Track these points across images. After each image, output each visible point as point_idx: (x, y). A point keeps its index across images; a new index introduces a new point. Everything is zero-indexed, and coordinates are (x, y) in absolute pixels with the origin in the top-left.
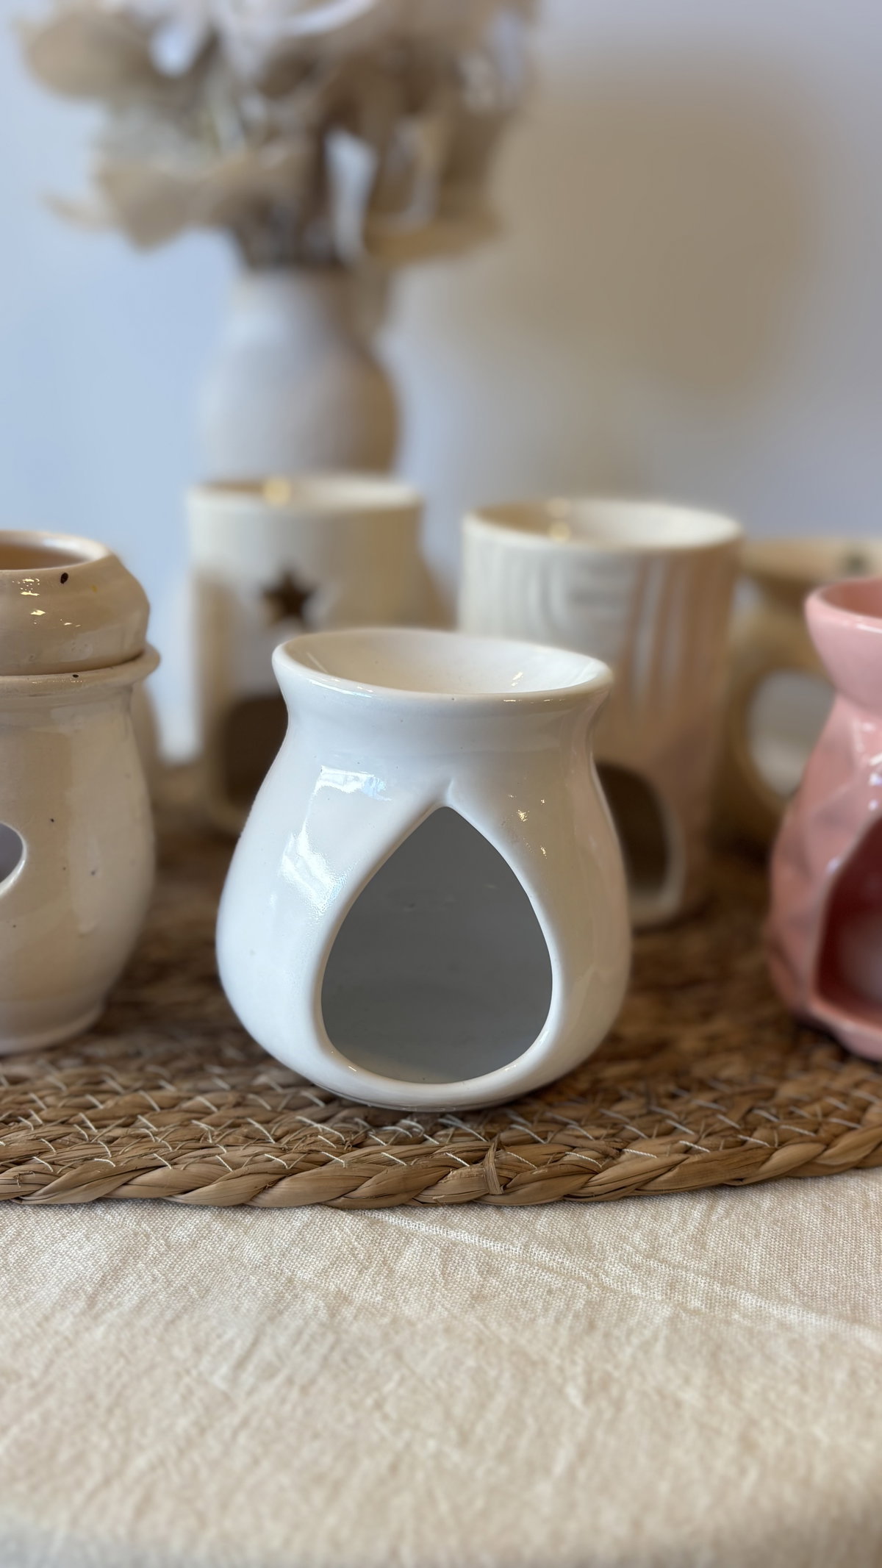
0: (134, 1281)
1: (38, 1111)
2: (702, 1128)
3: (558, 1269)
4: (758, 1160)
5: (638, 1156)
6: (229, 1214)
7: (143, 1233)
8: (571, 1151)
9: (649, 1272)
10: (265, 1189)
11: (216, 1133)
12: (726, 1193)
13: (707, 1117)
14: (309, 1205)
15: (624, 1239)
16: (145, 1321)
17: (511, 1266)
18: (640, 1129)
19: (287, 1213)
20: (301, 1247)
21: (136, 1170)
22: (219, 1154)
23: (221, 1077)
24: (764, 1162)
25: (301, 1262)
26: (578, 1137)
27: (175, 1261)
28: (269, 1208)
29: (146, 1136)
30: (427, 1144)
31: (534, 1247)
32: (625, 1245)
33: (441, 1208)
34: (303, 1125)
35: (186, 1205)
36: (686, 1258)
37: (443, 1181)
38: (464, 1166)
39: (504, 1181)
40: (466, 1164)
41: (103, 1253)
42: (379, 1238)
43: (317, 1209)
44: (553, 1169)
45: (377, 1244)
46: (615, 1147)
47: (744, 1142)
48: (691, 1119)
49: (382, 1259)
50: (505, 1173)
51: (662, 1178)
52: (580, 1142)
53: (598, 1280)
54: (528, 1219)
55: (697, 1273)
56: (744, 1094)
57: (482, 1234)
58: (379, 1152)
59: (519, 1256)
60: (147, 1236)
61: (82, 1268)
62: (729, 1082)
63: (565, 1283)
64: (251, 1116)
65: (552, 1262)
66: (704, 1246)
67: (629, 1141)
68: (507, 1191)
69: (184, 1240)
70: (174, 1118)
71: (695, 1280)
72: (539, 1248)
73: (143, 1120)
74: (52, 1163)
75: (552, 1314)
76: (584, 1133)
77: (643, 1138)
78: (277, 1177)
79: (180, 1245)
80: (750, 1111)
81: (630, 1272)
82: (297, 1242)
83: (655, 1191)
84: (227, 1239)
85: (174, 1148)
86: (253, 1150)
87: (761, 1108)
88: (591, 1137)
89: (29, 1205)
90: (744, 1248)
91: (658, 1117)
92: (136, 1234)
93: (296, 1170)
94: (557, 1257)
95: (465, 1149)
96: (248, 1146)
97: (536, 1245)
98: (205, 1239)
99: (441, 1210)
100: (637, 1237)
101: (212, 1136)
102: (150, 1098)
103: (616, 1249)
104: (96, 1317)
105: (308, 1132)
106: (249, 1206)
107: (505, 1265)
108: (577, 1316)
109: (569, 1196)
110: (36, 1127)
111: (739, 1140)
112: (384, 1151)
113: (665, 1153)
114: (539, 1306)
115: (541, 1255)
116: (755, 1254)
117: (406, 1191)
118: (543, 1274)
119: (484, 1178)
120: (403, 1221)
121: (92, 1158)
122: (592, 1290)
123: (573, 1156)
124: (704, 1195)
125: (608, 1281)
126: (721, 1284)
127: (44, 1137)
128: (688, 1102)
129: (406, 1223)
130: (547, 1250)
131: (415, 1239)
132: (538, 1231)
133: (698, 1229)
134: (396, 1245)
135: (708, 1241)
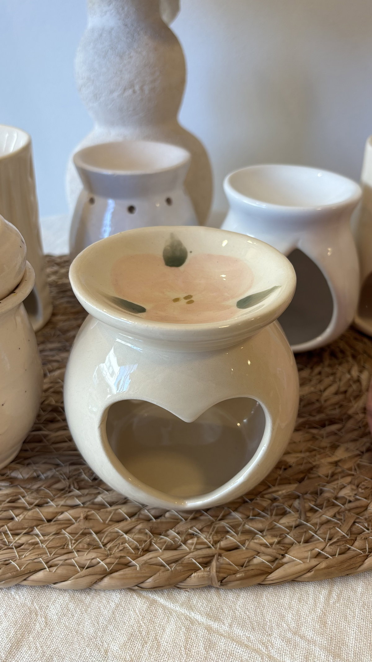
0: (26, 650)
2: (328, 536)
3: (247, 643)
4: (357, 563)
5: (293, 561)
6: (77, 595)
7: (34, 611)
8: (257, 555)
9: (295, 646)
10: (96, 583)
11: (73, 542)
13: (330, 529)
15: (282, 617)
17: (222, 641)
18: (295, 537)
19: (108, 593)
20: (114, 625)
21: (30, 572)
22: (73, 558)
23: (78, 497)
24: (360, 566)
26: (261, 544)
27: (48, 635)
30: (181, 550)
32: (283, 623)
33: (188, 592)
34: (119, 536)
36: (315, 635)
37: (189, 579)
39: (220, 579)
40: (201, 568)
41: (12, 628)
42: (154, 617)
44: (248, 573)
46: (280, 552)
48: (321, 529)
49: (155, 635)
50: (222, 575)
51: (305, 576)
52: (262, 548)
54: (233, 600)
55: (321, 647)
57: (208, 615)
58: (156, 557)
60: (36, 614)
62: (344, 500)
64: (92, 528)
65: (244, 636)
66: (325, 625)
67: (288, 547)
68: (222, 583)
69: (54, 617)
71: (319, 653)
72: (237, 627)
73: (37, 530)
76: (264, 541)
77: (296, 544)
78: (102, 576)
79: (52, 621)
80: (354, 524)
81: (285, 646)
82: (111, 621)
85: (50, 554)
86: (92, 555)
87: (358, 522)
88: (268, 545)
90: (347, 627)
91: (304, 528)
92: (30, 612)
93: (113, 571)
94: (247, 633)
95: (201, 556)
96: (89, 552)
97: (236, 625)
100: (289, 617)
101: (71, 543)
103: (278, 626)
105: (120, 541)
106: (90, 590)
107: (218, 640)
111: (347, 548)
112: (159, 557)
113: (307, 558)
115: (238, 631)
116: (352, 632)
119: (210, 579)
120: (168, 602)
123: (258, 560)
124: (326, 582)
125: (273, 652)
126: (333, 657)
128: (321, 516)
129: (169, 604)
130: (241, 629)
131: (172, 619)
132: (237, 612)
133: (322, 611)
134: (162, 623)
135: (328, 620)
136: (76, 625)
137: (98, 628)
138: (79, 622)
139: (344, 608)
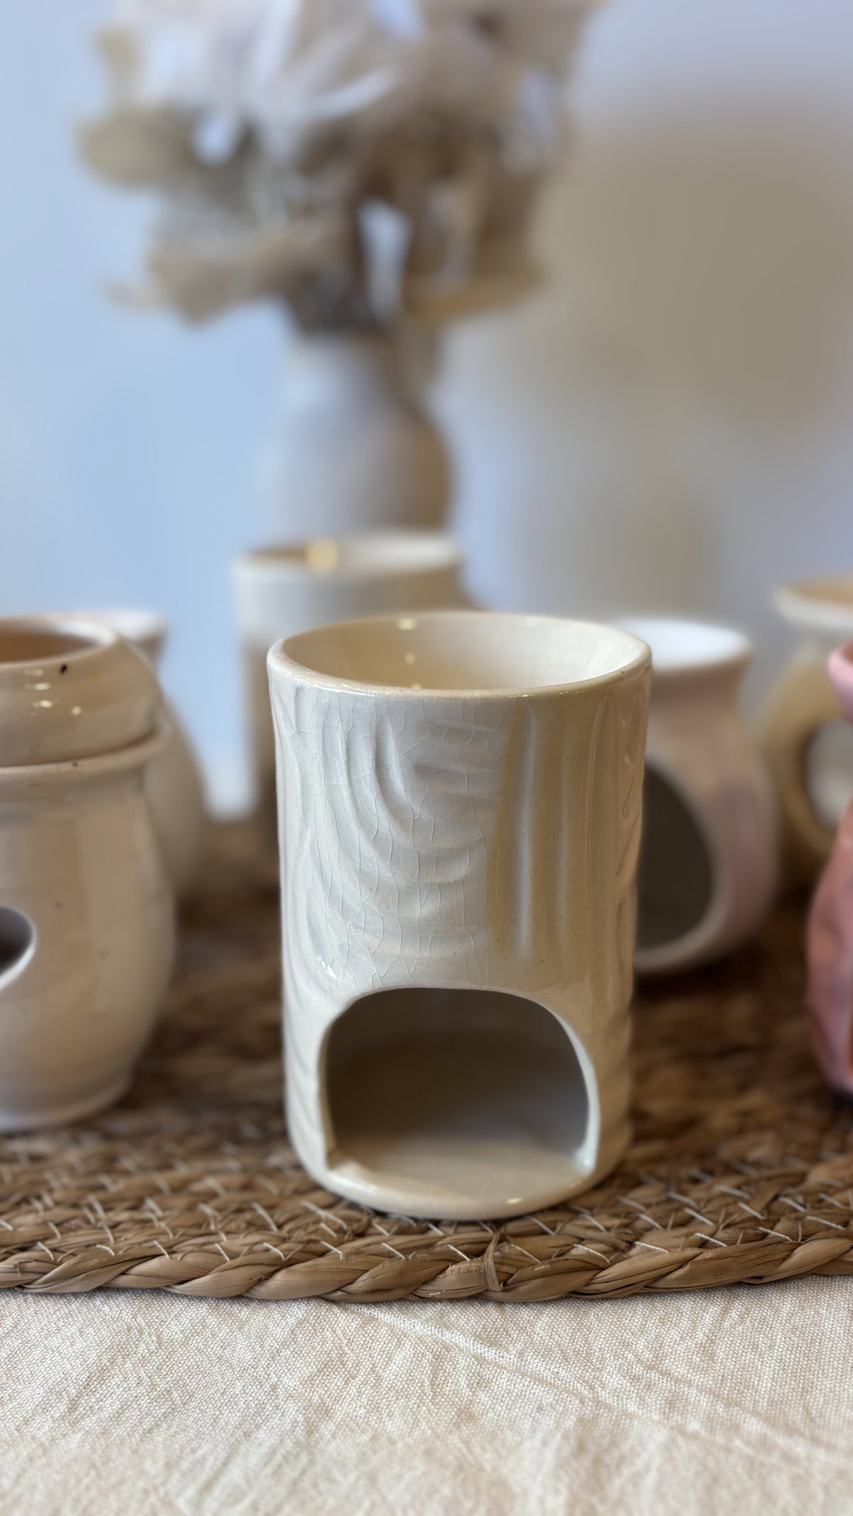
0: (119, 1383)
1: (50, 1191)
2: (722, 1216)
3: (552, 1381)
4: (778, 1256)
5: (650, 1250)
6: (226, 1307)
7: (136, 1328)
8: (579, 1243)
9: (649, 1386)
10: (261, 1281)
11: (219, 1219)
12: (743, 1292)
13: (727, 1205)
14: (305, 1298)
15: (626, 1345)
16: (121, 1431)
17: (503, 1376)
18: (655, 1219)
19: (284, 1307)
20: (292, 1350)
21: (134, 1259)
22: (219, 1242)
23: (235, 1157)
24: (784, 1259)
25: (289, 1367)
26: (588, 1228)
27: (164, 1361)
28: (266, 1300)
29: (149, 1221)
30: (430, 1234)
31: (529, 1356)
32: (627, 1353)
33: (439, 1304)
34: (308, 1212)
35: (185, 1295)
36: (691, 1371)
37: (441, 1276)
38: (464, 1260)
39: (503, 1277)
40: (467, 1258)
41: (93, 1352)
42: (371, 1341)
43: (313, 1303)
44: (557, 1265)
45: (367, 1349)
46: (625, 1239)
47: (765, 1235)
48: (710, 1207)
49: (371, 1366)
50: (506, 1269)
51: (672, 1276)
52: (590, 1233)
53: (594, 1394)
54: (528, 1318)
55: (701, 1389)
56: (769, 1179)
57: (477, 1337)
58: (379, 1243)
59: (514, 1364)
60: (141, 1332)
61: (70, 1368)
62: (757, 1164)
63: (557, 1398)
64: (258, 1200)
65: (547, 1372)
66: (712, 1357)
67: (642, 1232)
68: (507, 1288)
69: (177, 1336)
70: (181, 1202)
71: (697, 1398)
72: (534, 1357)
73: (150, 1203)
74: (54, 1250)
75: (539, 1436)
76: (594, 1222)
77: (657, 1229)
78: (272, 1269)
79: (172, 1341)
80: (776, 1198)
81: (628, 1385)
82: (288, 1343)
83: (665, 1289)
84: (220, 1335)
85: (174, 1235)
86: (255, 1238)
87: (786, 1196)
88: (602, 1228)
89: (31, 1294)
90: (756, 1361)
91: (676, 1205)
92: (129, 1329)
93: (293, 1262)
94: (553, 1366)
95: (467, 1241)
96: (249, 1234)
97: (531, 1354)
98: (198, 1335)
99: (439, 1306)
100: (641, 1344)
101: (215, 1222)
102: (162, 1180)
103: (616, 1357)
104: (73, 1424)
105: (310, 1220)
106: (247, 1298)
107: (496, 1375)
108: (566, 1436)
109: (575, 1292)
110: (46, 1209)
111: (759, 1232)
112: (385, 1242)
113: (678, 1247)
114: (527, 1425)
115: (536, 1364)
116: (767, 1369)
117: (403, 1286)
118: (535, 1387)
119: (482, 1274)
120: (399, 1318)
121: (94, 1245)
122: (586, 1405)
123: (580, 1250)
124: (719, 1295)
125: (604, 1395)
126: (725, 1404)
127: (52, 1221)
128: (710, 1187)
129: (402, 1321)
130: (542, 1359)
131: (407, 1341)
132: (536, 1336)
133: (708, 1337)
134: (387, 1349)
135: (718, 1351)
136: (218, 1349)
137: (262, 1352)
138: (226, 1344)
139: (753, 1333)
